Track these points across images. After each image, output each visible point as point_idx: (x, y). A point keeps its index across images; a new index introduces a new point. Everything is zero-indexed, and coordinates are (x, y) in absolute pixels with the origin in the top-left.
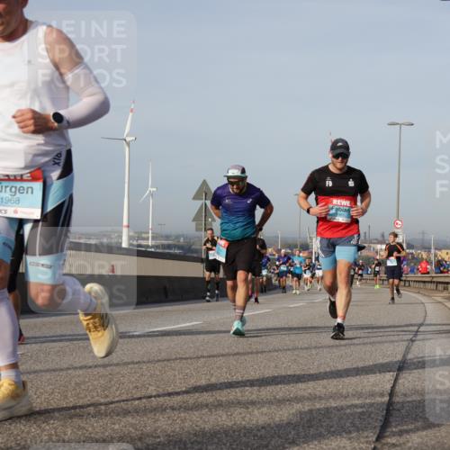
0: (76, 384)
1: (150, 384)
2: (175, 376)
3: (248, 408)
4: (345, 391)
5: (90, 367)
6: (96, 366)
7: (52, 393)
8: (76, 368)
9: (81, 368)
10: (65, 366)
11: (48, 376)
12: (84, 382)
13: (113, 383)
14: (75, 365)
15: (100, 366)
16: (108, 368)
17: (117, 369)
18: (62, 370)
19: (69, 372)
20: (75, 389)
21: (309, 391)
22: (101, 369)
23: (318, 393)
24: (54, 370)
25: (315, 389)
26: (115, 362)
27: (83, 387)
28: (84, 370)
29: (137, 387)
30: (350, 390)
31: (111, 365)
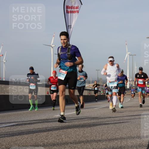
1: (62, 135)
2: (71, 131)
4: (133, 136)
7: (27, 138)
13: (49, 134)
21: (120, 136)
23: (123, 137)
25: (122, 135)
26: (50, 126)
29: (57, 136)
30: (135, 135)
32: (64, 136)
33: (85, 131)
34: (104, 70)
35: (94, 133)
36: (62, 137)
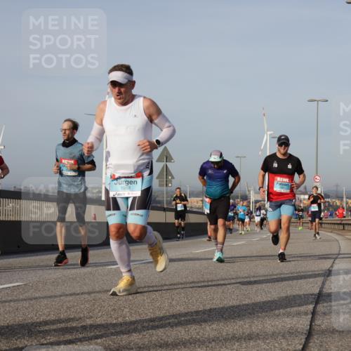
0: (68, 308)
1: (124, 307)
2: (144, 300)
3: (201, 325)
5: (78, 294)
6: (82, 294)
8: (67, 295)
9: (71, 295)
10: (59, 293)
11: (45, 302)
12: (74, 306)
13: (96, 306)
14: (67, 293)
15: (85, 293)
16: (93, 295)
17: (99, 295)
18: (56, 297)
19: (62, 298)
20: (66, 312)
22: (86, 296)
24: (50, 297)
26: (97, 290)
27: (72, 309)
28: (73, 297)
29: (114, 310)
31: (94, 292)
32: (127, 310)
33: (173, 300)
34: (96, 127)
35: (194, 306)
36: (124, 312)
